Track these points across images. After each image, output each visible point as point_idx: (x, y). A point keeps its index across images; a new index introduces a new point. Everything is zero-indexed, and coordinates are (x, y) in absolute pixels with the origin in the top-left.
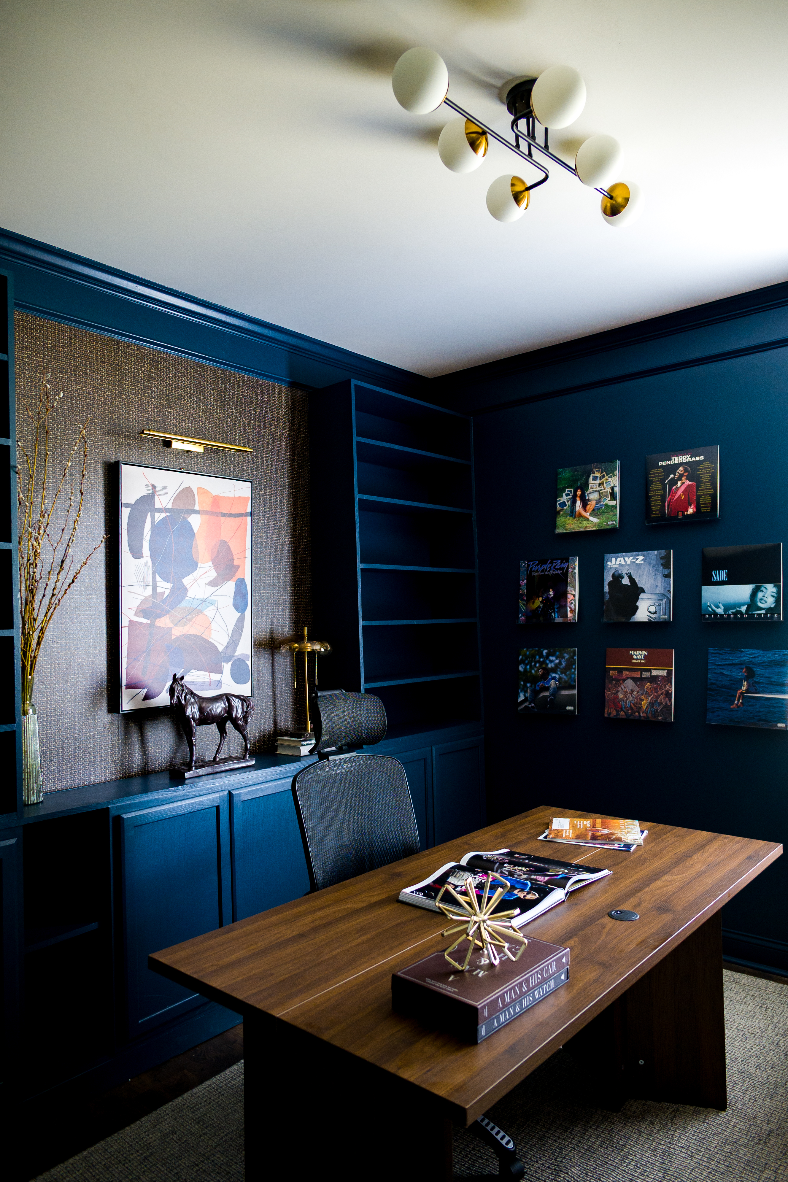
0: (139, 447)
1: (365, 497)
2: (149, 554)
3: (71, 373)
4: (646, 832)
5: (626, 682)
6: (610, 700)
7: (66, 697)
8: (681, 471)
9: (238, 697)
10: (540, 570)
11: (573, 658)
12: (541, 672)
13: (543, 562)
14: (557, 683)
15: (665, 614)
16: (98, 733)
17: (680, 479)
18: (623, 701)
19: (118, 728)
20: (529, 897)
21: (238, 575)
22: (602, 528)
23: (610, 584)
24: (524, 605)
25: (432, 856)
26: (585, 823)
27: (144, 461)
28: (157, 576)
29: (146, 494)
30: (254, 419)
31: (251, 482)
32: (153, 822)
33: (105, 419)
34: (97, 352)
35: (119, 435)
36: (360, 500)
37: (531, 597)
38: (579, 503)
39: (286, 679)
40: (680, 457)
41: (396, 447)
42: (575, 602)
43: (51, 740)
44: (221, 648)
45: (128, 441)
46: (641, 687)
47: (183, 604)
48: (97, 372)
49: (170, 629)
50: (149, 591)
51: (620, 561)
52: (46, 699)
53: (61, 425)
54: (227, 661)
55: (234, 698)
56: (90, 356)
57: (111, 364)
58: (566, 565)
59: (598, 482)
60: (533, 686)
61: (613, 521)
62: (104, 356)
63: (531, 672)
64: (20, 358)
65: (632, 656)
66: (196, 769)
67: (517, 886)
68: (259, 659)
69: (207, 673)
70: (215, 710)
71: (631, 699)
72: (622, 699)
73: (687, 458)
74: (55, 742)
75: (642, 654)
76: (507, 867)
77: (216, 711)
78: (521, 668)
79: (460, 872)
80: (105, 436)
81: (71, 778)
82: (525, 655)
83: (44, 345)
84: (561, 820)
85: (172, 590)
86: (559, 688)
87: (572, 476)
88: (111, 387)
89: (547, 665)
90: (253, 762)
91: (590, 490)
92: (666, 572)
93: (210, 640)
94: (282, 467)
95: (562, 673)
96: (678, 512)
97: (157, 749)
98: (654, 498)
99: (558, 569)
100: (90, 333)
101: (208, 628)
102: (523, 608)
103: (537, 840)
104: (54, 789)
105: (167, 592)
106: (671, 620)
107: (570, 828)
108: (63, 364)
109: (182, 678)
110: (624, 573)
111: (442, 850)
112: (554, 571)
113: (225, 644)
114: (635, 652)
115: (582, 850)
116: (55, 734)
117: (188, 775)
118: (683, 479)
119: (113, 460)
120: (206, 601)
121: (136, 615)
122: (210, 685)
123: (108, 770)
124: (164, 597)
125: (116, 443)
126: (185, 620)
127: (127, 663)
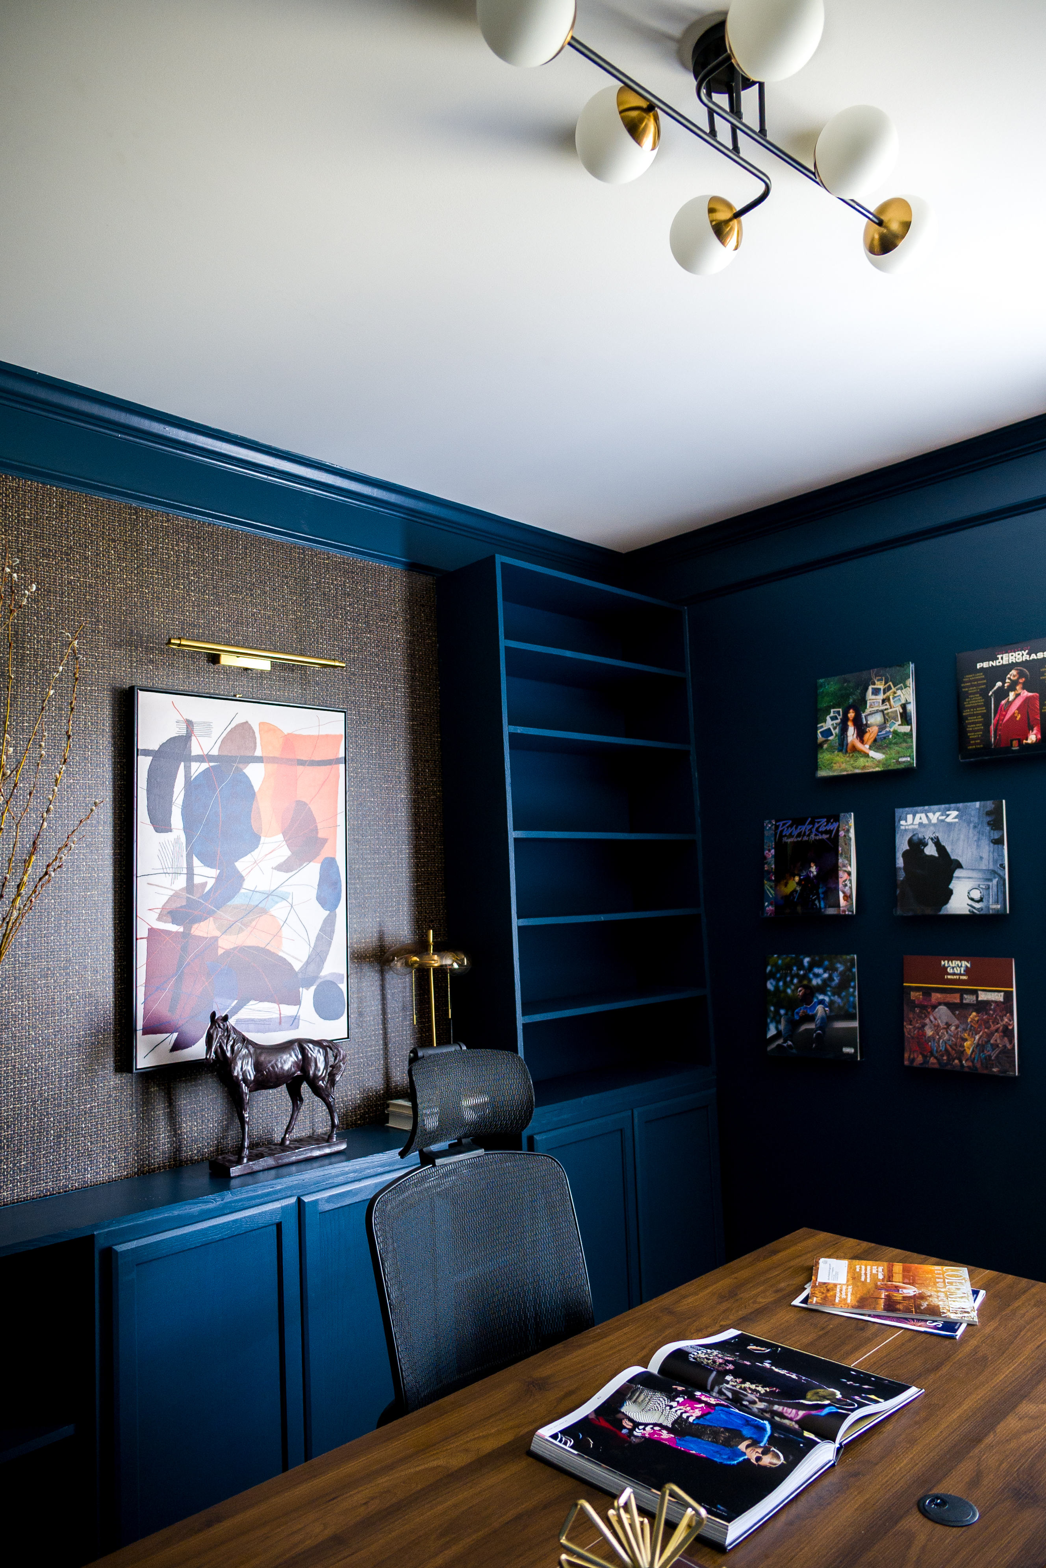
0: (169, 665)
1: (520, 730)
2: (181, 825)
3: (61, 558)
4: (982, 1293)
5: (937, 1010)
6: (913, 1038)
7: (47, 1050)
8: (1014, 676)
9: (318, 1043)
10: (796, 833)
11: (850, 970)
12: (800, 992)
13: (798, 822)
14: (827, 1009)
15: (997, 902)
16: (98, 1105)
17: (1012, 687)
18: (934, 1040)
19: (131, 1095)
20: (767, 1460)
21: (325, 853)
22: (890, 768)
23: (905, 854)
24: (771, 887)
26: (874, 1271)
27: (177, 685)
28: (195, 859)
29: (177, 735)
30: (351, 619)
31: (345, 712)
32: (167, 1256)
33: (115, 624)
35: (137, 647)
36: (511, 733)
37: (782, 875)
38: (851, 731)
39: (404, 1008)
40: (1010, 654)
41: (568, 654)
42: (851, 883)
43: (21, 1119)
44: (297, 966)
46: (963, 1018)
47: (237, 901)
48: (103, 554)
49: (216, 939)
50: (181, 882)
51: (921, 819)
52: (13, 1054)
54: (307, 986)
55: (311, 1046)
57: (126, 542)
58: (835, 825)
59: (881, 697)
60: (790, 1013)
61: (907, 757)
62: (114, 530)
63: (785, 991)
65: (945, 968)
67: (745, 1431)
68: (360, 979)
69: (275, 1005)
70: (280, 1066)
71: (946, 1037)
72: (932, 1038)
73: (1023, 655)
74: (28, 1122)
75: (961, 966)
76: (731, 1383)
77: (282, 1068)
78: (770, 985)
79: (646, 1392)
80: (115, 650)
81: (53, 1178)
82: (775, 965)
84: (833, 1262)
85: (218, 879)
86: (829, 1019)
87: (840, 689)
88: (125, 576)
89: (810, 980)
90: (343, 1147)
91: (868, 711)
92: (996, 835)
93: (281, 954)
94: (396, 689)
95: (834, 994)
96: (1012, 741)
97: (195, 1126)
98: (971, 720)
99: (822, 833)
100: (92, 498)
101: (277, 935)
102: (770, 893)
103: (791, 1305)
104: (25, 1196)
105: (211, 883)
106: (1008, 912)
107: (848, 1281)
108: (49, 543)
109: (225, 1018)
110: (927, 838)
112: (816, 835)
113: (305, 959)
114: (950, 962)
115: (869, 1333)
116: (27, 1109)
117: (235, 1171)
118: (1018, 688)
119: (126, 685)
120: (273, 894)
121: (159, 919)
122: (280, 1023)
123: (115, 1162)
124: (206, 891)
125: (131, 660)
126: (240, 924)
127: (145, 995)
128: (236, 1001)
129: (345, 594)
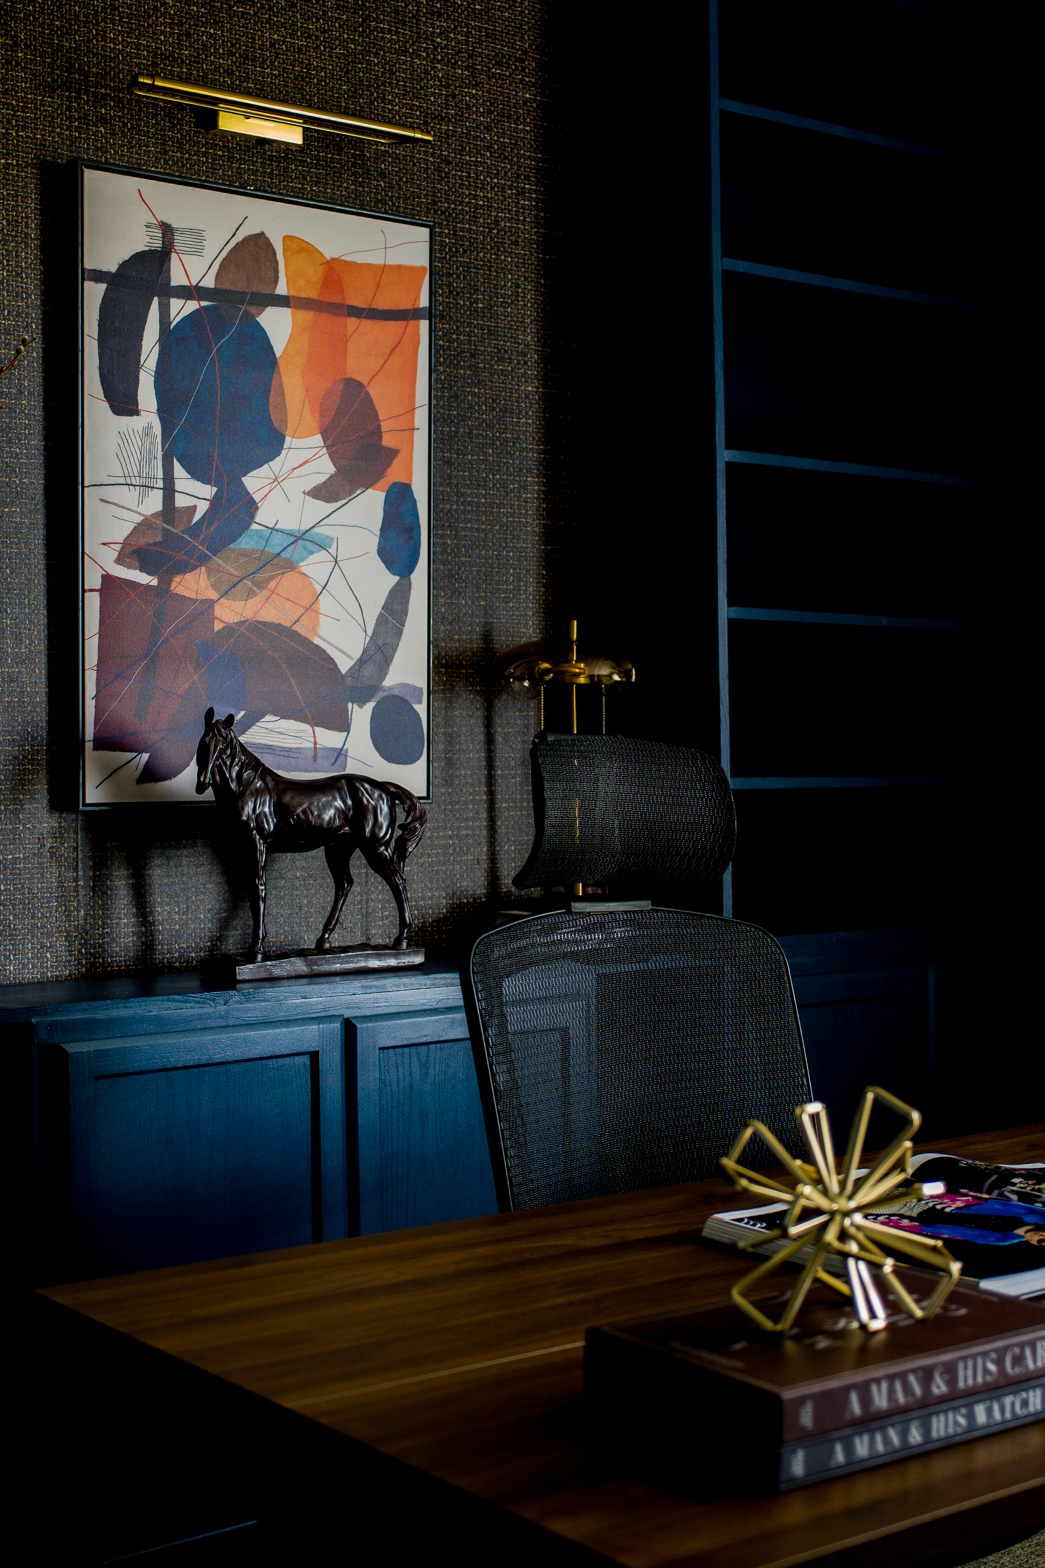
0: (132, 128)
1: (743, 266)
2: (154, 405)
9: (380, 787)
16: (24, 858)
19: (76, 849)
21: (394, 474)
27: (145, 165)
28: (177, 465)
29: (148, 249)
30: (442, 59)
31: (431, 227)
33: (44, 52)
35: (79, 94)
36: (726, 273)
44: (344, 665)
45: (103, 111)
47: (245, 543)
49: (210, 604)
50: (154, 503)
54: (361, 701)
55: (367, 786)
66: (264, 959)
68: (450, 702)
69: (307, 727)
70: (316, 813)
76: (1018, 1185)
77: (319, 817)
80: (44, 96)
85: (215, 502)
90: (419, 959)
93: (317, 641)
94: (521, 193)
97: (176, 913)
101: (312, 607)
105: (202, 508)
109: (230, 724)
113: (357, 654)
117: (243, 974)
119: (62, 159)
120: (305, 537)
121: (120, 561)
122: (315, 758)
123: (51, 953)
124: (194, 521)
125: (71, 116)
126: (250, 584)
127: (97, 684)
128: (243, 713)
129: (433, 13)
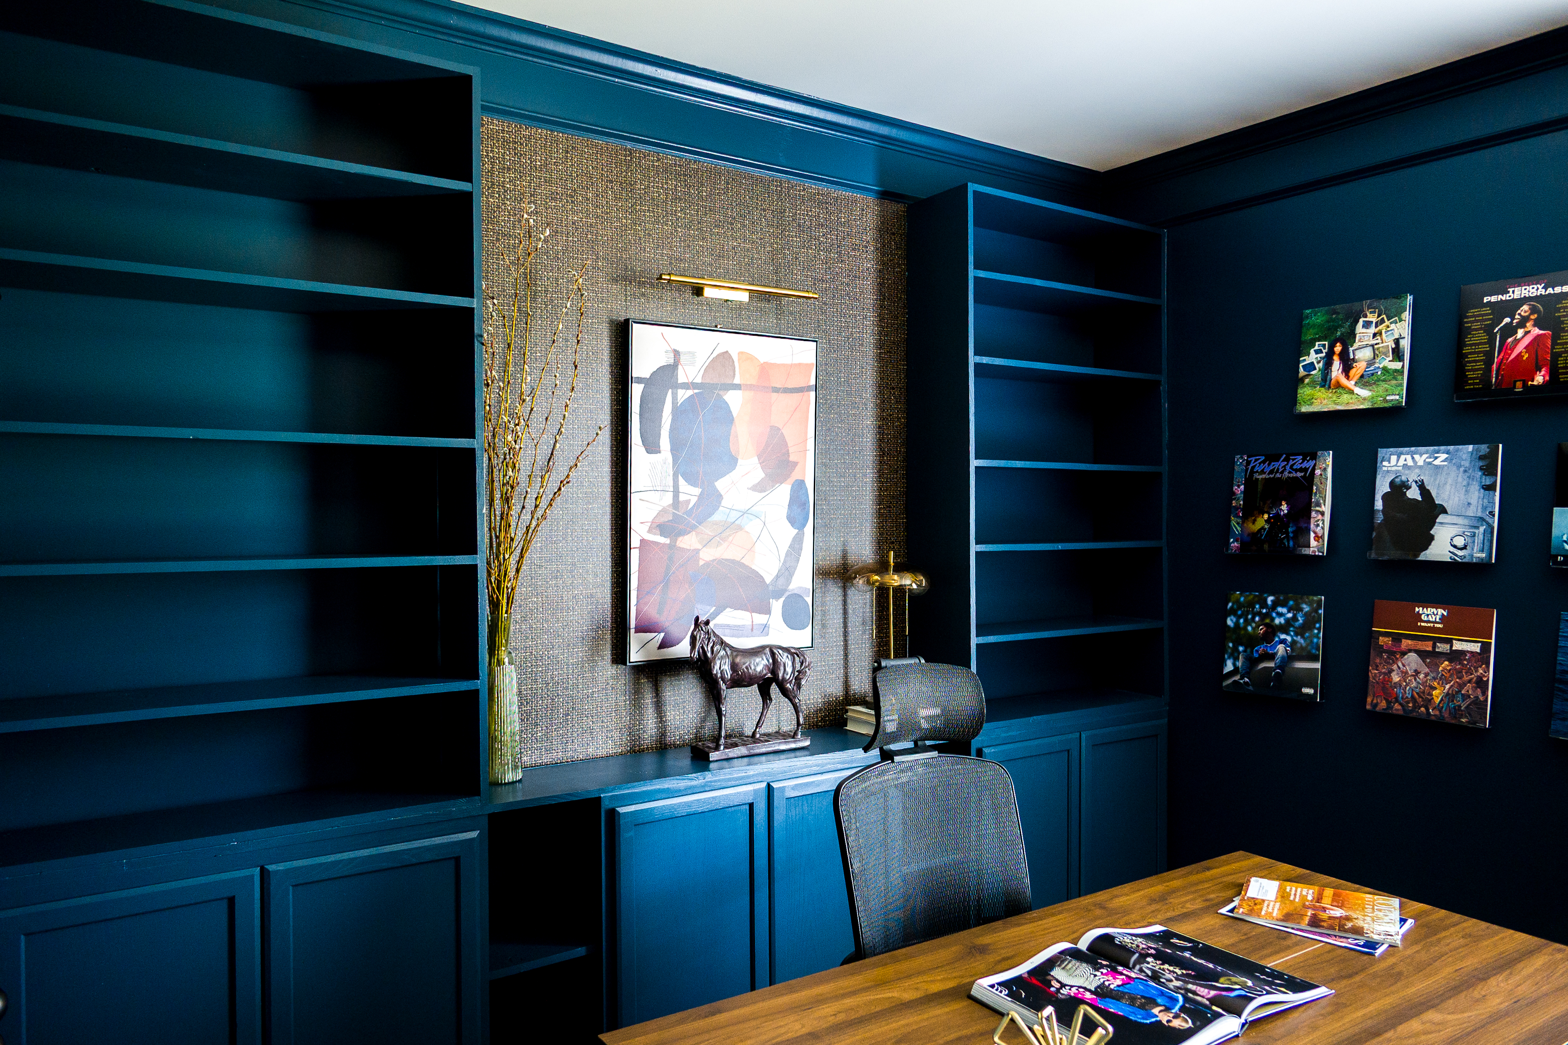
0: (658, 299)
1: (985, 360)
2: (668, 447)
3: (567, 200)
4: (1410, 922)
5: (1406, 657)
6: (1377, 683)
7: (557, 641)
8: (1525, 312)
9: (786, 650)
10: (1267, 470)
11: (1316, 611)
12: (1262, 630)
13: (1272, 458)
14: (1288, 649)
15: (1482, 551)
16: (598, 691)
17: (1522, 324)
18: (1400, 686)
19: (625, 684)
20: (1176, 1023)
21: (796, 475)
22: (1376, 406)
23: (1385, 497)
24: (1238, 524)
25: (1040, 922)
26: (1304, 893)
27: (665, 317)
28: (680, 478)
29: (666, 364)
30: (824, 249)
31: (816, 341)
32: (660, 821)
33: (613, 261)
34: (602, 168)
35: (631, 282)
36: (977, 365)
37: (1250, 511)
38: (1337, 365)
39: (864, 623)
40: (1524, 288)
41: (1038, 282)
42: (1323, 523)
43: (537, 698)
44: (768, 579)
45: (643, 290)
46: (1433, 667)
47: (717, 517)
48: (602, 195)
49: (697, 551)
50: (668, 499)
51: (1406, 460)
52: (530, 643)
53: (553, 273)
54: (777, 598)
55: (781, 652)
56: (592, 174)
57: (622, 182)
58: (1312, 463)
59: (1373, 330)
60: (1249, 650)
61: (1395, 395)
62: (612, 172)
63: (1245, 629)
64: (499, 183)
65: (1419, 615)
66: (725, 748)
67: (1159, 1000)
68: (824, 593)
69: (748, 614)
70: (753, 668)
71: (1414, 684)
72: (1398, 685)
73: (1538, 289)
74: (542, 700)
75: (1437, 614)
76: (1151, 964)
77: (755, 670)
78: (1230, 622)
79: (1074, 962)
80: (612, 285)
81: (562, 749)
82: (1237, 602)
83: (531, 163)
84: (1265, 881)
85: (701, 497)
86: (1290, 658)
87: (1328, 322)
88: (621, 215)
89: (1273, 619)
90: (807, 743)
91: (1356, 346)
92: (1488, 481)
93: (754, 568)
94: (865, 318)
95: (1296, 634)
96: (1515, 382)
97: (678, 715)
98: (1471, 358)
99: (1296, 471)
100: (593, 142)
101: (751, 550)
102: (1237, 529)
103: (1218, 913)
104: (541, 762)
105: (694, 500)
106: (1493, 561)
107: (1277, 898)
108: (556, 187)
109: (707, 623)
110: (1411, 480)
111: (1060, 913)
112: (1290, 472)
113: (775, 573)
114: (1425, 609)
115: (1289, 942)
116: (542, 689)
117: (713, 756)
118: (1528, 325)
119: (621, 317)
120: (748, 512)
121: (649, 531)
122: (752, 630)
123: (612, 741)
124: (689, 508)
125: (626, 294)
126: (718, 539)
127: (637, 598)
128: (714, 608)
129: (819, 225)
